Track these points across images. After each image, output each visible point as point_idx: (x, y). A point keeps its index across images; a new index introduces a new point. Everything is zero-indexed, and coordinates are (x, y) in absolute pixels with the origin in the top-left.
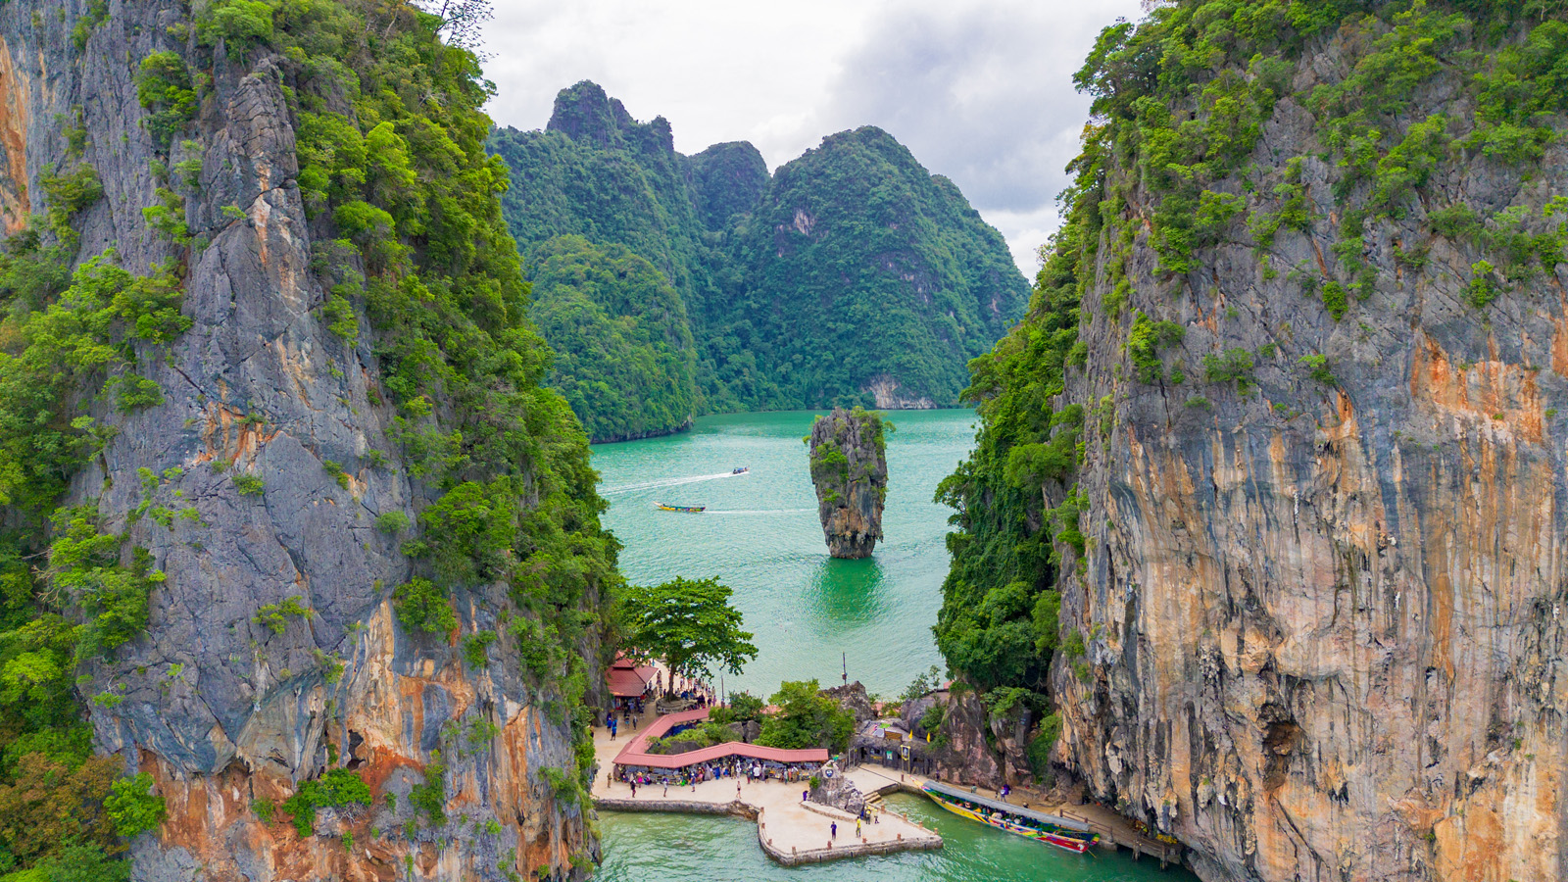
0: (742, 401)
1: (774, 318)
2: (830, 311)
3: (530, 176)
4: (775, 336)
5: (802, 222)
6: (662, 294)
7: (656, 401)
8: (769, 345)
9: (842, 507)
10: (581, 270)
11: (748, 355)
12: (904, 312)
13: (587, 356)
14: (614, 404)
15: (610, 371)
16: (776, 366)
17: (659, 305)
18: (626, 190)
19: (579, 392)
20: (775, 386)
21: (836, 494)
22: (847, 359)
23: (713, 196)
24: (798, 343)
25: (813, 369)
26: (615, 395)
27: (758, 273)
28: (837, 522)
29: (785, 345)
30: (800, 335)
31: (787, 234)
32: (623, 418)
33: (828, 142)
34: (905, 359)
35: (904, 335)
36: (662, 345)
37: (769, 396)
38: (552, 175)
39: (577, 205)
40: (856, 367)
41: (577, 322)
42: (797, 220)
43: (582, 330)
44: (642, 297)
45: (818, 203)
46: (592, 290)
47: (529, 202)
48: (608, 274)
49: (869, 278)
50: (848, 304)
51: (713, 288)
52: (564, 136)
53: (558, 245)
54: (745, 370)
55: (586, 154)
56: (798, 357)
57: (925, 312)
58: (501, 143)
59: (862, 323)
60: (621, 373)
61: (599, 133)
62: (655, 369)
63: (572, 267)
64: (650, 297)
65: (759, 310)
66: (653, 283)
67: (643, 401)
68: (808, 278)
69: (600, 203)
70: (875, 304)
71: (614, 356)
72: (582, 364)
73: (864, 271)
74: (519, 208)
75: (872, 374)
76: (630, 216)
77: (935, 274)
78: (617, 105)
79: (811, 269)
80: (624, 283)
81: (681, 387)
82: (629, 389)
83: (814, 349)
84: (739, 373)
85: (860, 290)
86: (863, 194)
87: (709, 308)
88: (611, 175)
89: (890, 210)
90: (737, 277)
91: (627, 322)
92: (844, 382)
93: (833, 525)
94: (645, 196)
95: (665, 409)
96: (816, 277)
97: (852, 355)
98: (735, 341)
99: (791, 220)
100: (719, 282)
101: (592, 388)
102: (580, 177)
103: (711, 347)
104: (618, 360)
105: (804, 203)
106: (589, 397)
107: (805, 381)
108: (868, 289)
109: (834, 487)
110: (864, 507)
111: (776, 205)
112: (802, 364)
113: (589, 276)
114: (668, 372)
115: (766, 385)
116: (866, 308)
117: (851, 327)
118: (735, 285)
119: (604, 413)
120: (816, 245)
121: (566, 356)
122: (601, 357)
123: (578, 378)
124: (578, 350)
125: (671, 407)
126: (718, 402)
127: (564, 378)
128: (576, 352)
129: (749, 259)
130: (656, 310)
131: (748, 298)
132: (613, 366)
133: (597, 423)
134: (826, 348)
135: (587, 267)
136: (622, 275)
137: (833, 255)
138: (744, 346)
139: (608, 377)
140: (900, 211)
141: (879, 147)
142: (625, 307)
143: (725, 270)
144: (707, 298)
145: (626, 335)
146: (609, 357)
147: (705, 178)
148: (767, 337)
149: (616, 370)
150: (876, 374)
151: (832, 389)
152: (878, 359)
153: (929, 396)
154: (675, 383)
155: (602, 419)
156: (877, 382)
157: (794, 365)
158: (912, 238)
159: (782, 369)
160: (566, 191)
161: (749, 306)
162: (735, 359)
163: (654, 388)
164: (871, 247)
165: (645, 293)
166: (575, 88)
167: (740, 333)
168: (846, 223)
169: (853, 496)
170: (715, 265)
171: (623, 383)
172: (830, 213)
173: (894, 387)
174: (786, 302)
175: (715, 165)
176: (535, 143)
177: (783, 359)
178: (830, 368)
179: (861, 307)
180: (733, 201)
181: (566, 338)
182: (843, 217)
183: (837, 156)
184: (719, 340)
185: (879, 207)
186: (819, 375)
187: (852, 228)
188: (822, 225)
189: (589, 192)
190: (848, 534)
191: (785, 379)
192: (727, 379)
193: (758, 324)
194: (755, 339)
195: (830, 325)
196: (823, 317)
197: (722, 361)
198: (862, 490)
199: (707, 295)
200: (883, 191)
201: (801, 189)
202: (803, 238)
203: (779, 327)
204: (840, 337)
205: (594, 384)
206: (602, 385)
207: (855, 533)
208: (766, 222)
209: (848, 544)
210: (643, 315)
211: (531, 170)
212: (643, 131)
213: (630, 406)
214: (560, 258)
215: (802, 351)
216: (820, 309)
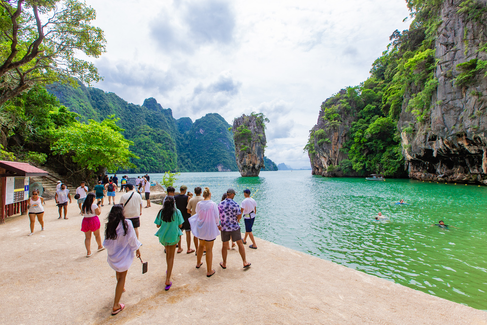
0: (188, 170)
1: (195, 152)
2: (208, 150)
3: (137, 115)
4: (195, 156)
5: (201, 131)
6: (169, 139)
7: (166, 163)
8: (194, 157)
9: (249, 153)
10: (148, 132)
11: (189, 160)
12: (224, 150)
13: (148, 151)
14: (155, 163)
15: (154, 155)
16: (196, 162)
17: (168, 142)
18: (161, 120)
19: (145, 159)
20: (196, 166)
21: (246, 147)
22: (212, 161)
23: (181, 128)
24: (201, 157)
25: (204, 163)
26: (156, 161)
27: (192, 142)
28: (247, 160)
29: (198, 157)
30: (201, 155)
31: (198, 133)
32: (158, 167)
33: (207, 115)
34: (225, 160)
35: (224, 155)
36: (169, 151)
37: (194, 169)
38: (142, 115)
39: (148, 123)
40: (214, 162)
41: (146, 143)
42: (200, 131)
43: (147, 144)
44: (164, 139)
45: (205, 127)
46: (151, 137)
47: (136, 120)
48: (155, 133)
49: (217, 143)
50: (212, 149)
51: (181, 145)
52: (146, 107)
53: (142, 127)
54: (189, 163)
55: (151, 112)
56: (201, 160)
57: (228, 151)
58: (129, 106)
59: (215, 153)
60: (157, 155)
61: (154, 108)
62: (167, 156)
63: (145, 132)
64: (166, 139)
65: (192, 150)
66: (167, 136)
67: (163, 163)
68: (203, 143)
69: (154, 123)
70: (218, 149)
71: (156, 151)
72: (147, 153)
73: (215, 142)
74: (133, 121)
75: (218, 164)
76: (162, 126)
77: (230, 143)
78: (159, 105)
79: (204, 141)
80: (159, 136)
81: (173, 161)
82: (160, 160)
83: (205, 158)
84: (187, 163)
85: (215, 146)
86: (215, 126)
87: (180, 149)
88: (157, 117)
89: (221, 129)
90: (187, 142)
91: (159, 145)
92: (211, 166)
93: (245, 161)
94: (165, 122)
95: (169, 166)
96: (204, 143)
97: (213, 159)
98: (186, 156)
99: (199, 131)
100: (183, 144)
101: (149, 159)
102: (149, 116)
103: (180, 158)
104: (157, 152)
105: (202, 127)
106: (148, 161)
107: (202, 166)
108: (216, 146)
109: (245, 144)
110: (258, 153)
111: (195, 127)
112: (202, 162)
113: (150, 134)
114: (170, 157)
115: (193, 166)
116: (216, 149)
117: (213, 154)
118: (186, 144)
119: (152, 165)
120: (205, 136)
121: (142, 150)
122: (152, 151)
123: (145, 156)
124: (146, 149)
125: (171, 166)
126: (182, 169)
127: (141, 156)
128: (145, 150)
129: (189, 139)
130: (167, 143)
131: (189, 147)
132: (155, 154)
133: (151, 168)
134: (207, 158)
135: (150, 132)
136: (159, 135)
137: (209, 138)
138: (188, 158)
139: (154, 156)
140: (223, 129)
141: (218, 117)
142: (159, 141)
143: (184, 141)
144: (180, 147)
145: (159, 147)
146: (154, 151)
147: (179, 124)
148: (194, 156)
149: (156, 155)
150: (219, 163)
151: (209, 167)
152: (219, 160)
153: (230, 168)
154: (172, 160)
155: (151, 167)
156: (219, 166)
157: (200, 162)
158: (226, 135)
159: (197, 163)
160: (146, 119)
161: (189, 149)
162: (186, 160)
163: (166, 160)
164: (217, 137)
165: (165, 138)
166: (149, 99)
167: (188, 155)
168: (211, 132)
169: (254, 149)
170: (182, 140)
171: (158, 158)
172: (208, 129)
173: (222, 167)
174: (197, 148)
175: (182, 122)
176: (138, 107)
177: (197, 161)
178: (208, 162)
179: (215, 149)
180: (186, 129)
181: (142, 146)
182: (211, 130)
183: (209, 118)
184: (182, 156)
185: (218, 128)
186: (206, 164)
187: (213, 133)
188: (206, 132)
189: (152, 120)
190: (251, 165)
191: (198, 165)
192: (184, 165)
193: (191, 153)
194: (191, 156)
195: (208, 153)
196: (206, 151)
197: (183, 161)
198: (257, 145)
199: (180, 146)
200: (219, 125)
201: (201, 124)
202: (201, 135)
203: (196, 154)
204: (210, 156)
205: (150, 158)
206: (152, 158)
207: (254, 165)
208: (193, 131)
209: (250, 170)
210: (164, 144)
211: (137, 113)
212: (165, 110)
213: (160, 164)
214: (142, 130)
215: (202, 159)
216: (206, 150)
